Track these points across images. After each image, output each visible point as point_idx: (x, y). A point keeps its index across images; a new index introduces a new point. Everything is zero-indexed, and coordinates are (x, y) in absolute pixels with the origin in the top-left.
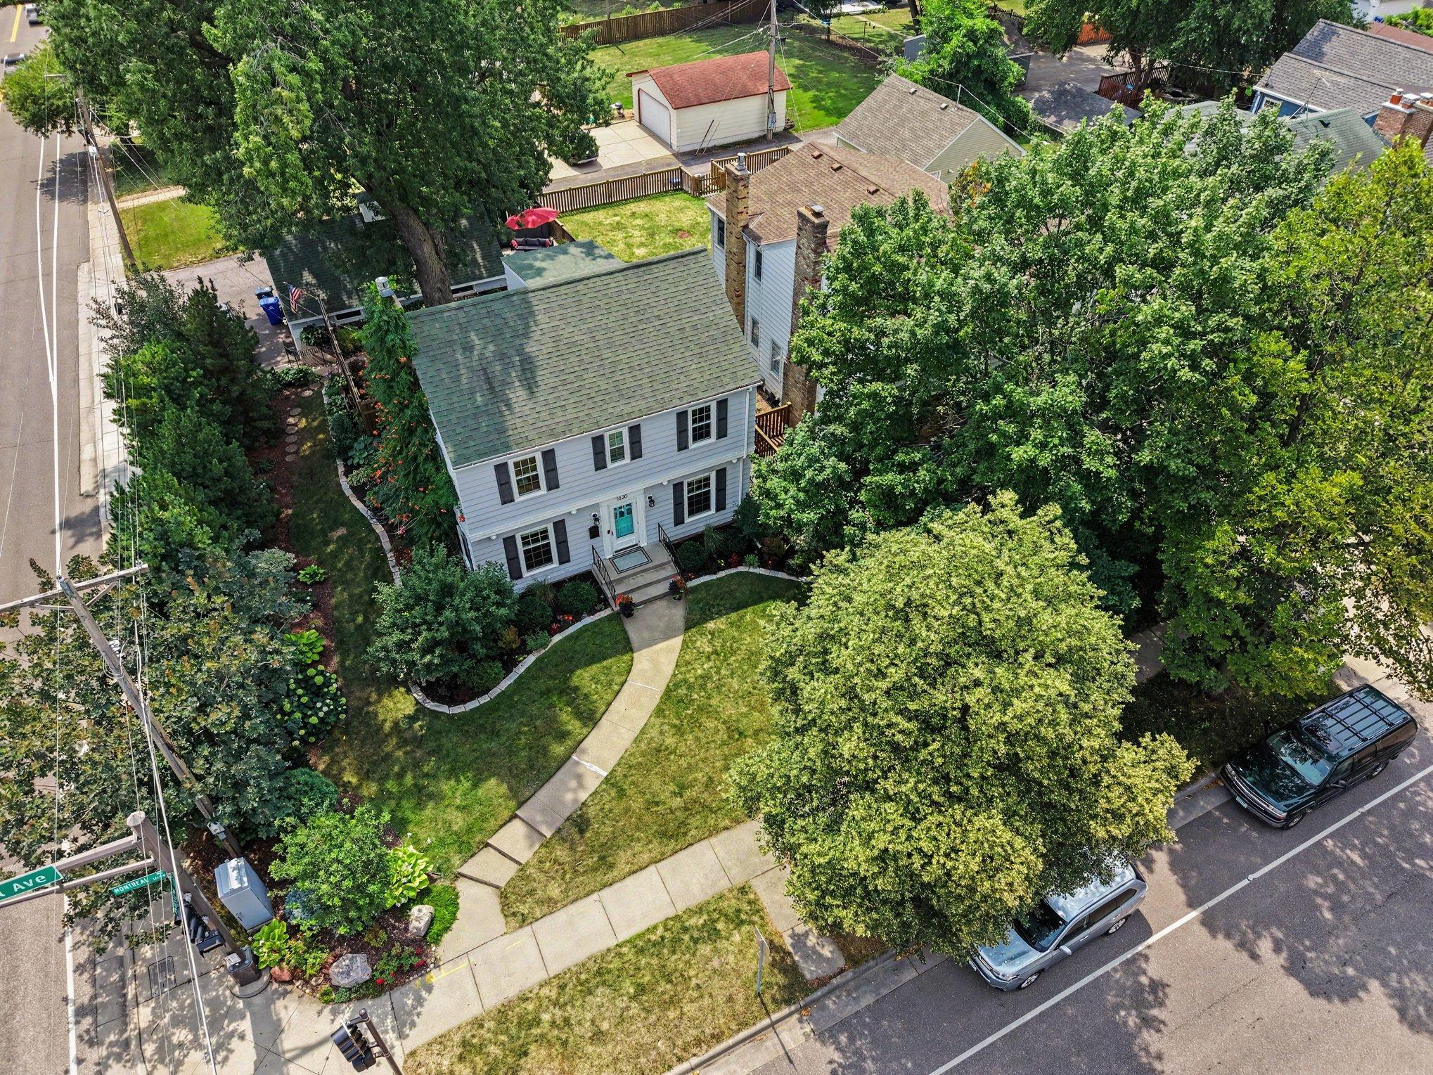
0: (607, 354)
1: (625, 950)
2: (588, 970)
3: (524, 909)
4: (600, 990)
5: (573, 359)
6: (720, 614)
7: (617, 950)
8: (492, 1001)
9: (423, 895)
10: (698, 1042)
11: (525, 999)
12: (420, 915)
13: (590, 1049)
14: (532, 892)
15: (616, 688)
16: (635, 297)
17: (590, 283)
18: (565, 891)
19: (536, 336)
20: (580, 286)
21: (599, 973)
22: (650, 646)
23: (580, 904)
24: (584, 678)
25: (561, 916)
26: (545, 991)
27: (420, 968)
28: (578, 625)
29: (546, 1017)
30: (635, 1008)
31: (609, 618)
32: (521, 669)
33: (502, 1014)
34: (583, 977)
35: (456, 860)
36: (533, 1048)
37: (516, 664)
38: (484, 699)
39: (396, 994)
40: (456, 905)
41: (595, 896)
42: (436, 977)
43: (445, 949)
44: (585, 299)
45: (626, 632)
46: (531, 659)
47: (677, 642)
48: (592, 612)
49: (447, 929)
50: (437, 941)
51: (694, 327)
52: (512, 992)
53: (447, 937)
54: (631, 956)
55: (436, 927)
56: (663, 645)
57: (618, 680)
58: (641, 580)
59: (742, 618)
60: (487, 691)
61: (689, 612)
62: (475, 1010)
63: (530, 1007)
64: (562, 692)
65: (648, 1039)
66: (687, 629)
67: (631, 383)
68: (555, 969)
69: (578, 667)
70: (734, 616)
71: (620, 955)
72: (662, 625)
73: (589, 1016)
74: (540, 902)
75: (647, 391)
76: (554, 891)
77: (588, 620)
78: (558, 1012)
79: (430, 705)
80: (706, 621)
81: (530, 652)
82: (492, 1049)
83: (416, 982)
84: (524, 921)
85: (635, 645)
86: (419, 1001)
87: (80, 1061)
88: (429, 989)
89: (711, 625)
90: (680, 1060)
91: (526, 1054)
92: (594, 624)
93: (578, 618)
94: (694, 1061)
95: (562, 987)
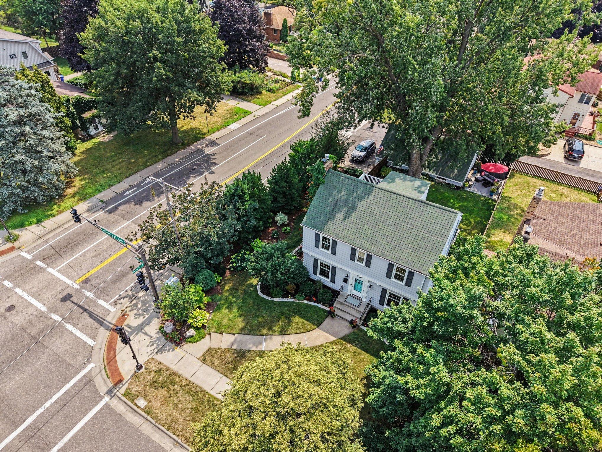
0: (381, 224)
1: (207, 396)
2: (195, 389)
3: (207, 358)
4: (191, 397)
5: (368, 218)
6: (357, 345)
7: (206, 393)
8: (175, 369)
9: (197, 328)
10: (186, 439)
11: (179, 377)
12: (191, 332)
13: (171, 405)
14: (213, 356)
15: (298, 332)
16: (411, 212)
17: (398, 197)
18: (219, 366)
19: (363, 202)
20: (394, 196)
21: (196, 393)
22: (324, 331)
23: (217, 373)
24: (297, 319)
25: (210, 370)
26: (184, 381)
27: (178, 344)
28: (315, 304)
29: (176, 386)
30: (188, 411)
31: (325, 311)
32: (286, 300)
33: (174, 373)
34: (193, 389)
35: (214, 329)
36: (165, 388)
37: (287, 297)
38: (268, 298)
39: (168, 343)
40: (200, 340)
41: (222, 375)
42: (178, 350)
43: (187, 346)
44: (391, 201)
45: (324, 320)
46: (292, 300)
47: (333, 338)
48: (323, 305)
49: (192, 342)
50: (188, 342)
51: (423, 238)
52: (180, 372)
53: (190, 344)
54: (205, 399)
55: (191, 339)
56: (327, 335)
57: (302, 330)
58: (348, 310)
59: (361, 354)
60: (271, 297)
61: (349, 335)
62: (171, 366)
63: (177, 380)
64: (286, 317)
65: (181, 421)
66: (340, 338)
67: (379, 239)
68: (192, 380)
69: (298, 315)
70: (359, 351)
71: (205, 395)
72: (337, 329)
73: (181, 399)
74: (211, 361)
75: (382, 246)
76: (216, 363)
77: (320, 305)
78: (179, 389)
79: (258, 287)
80: (349, 342)
81: (294, 298)
82: (161, 378)
83: (173, 345)
84: (204, 361)
85: (321, 326)
86: (169, 350)
87: (126, 291)
88: (173, 350)
89: (349, 345)
90: (178, 436)
91: (163, 388)
92: (319, 308)
93: (318, 302)
94: (179, 441)
95: (187, 385)
